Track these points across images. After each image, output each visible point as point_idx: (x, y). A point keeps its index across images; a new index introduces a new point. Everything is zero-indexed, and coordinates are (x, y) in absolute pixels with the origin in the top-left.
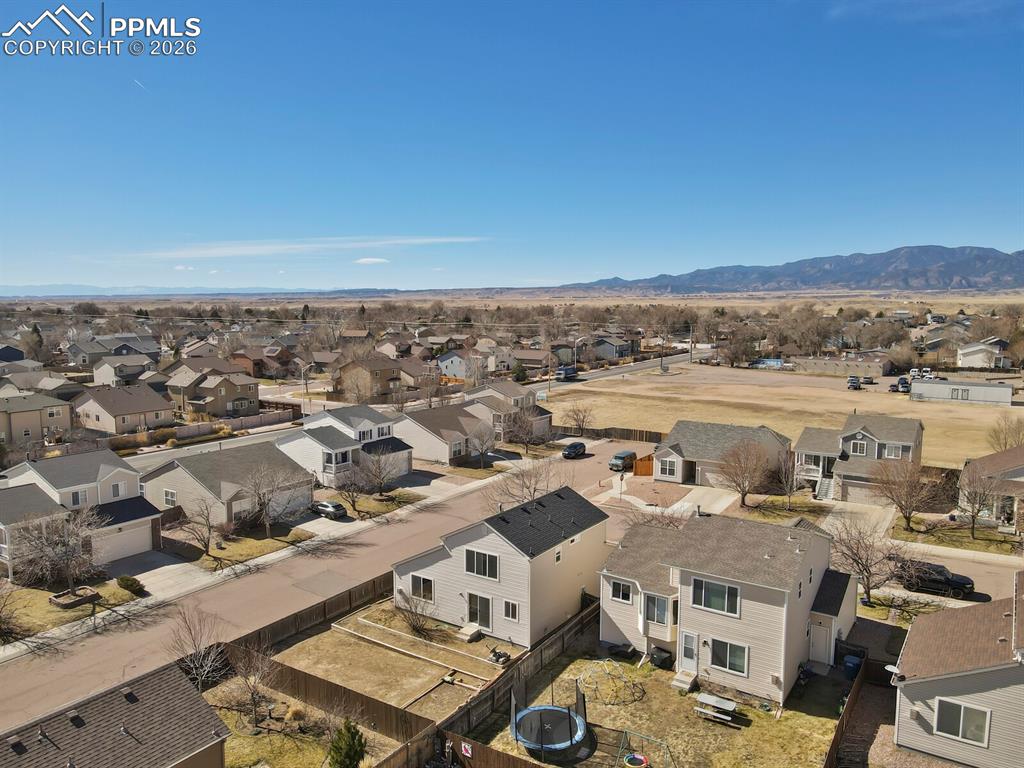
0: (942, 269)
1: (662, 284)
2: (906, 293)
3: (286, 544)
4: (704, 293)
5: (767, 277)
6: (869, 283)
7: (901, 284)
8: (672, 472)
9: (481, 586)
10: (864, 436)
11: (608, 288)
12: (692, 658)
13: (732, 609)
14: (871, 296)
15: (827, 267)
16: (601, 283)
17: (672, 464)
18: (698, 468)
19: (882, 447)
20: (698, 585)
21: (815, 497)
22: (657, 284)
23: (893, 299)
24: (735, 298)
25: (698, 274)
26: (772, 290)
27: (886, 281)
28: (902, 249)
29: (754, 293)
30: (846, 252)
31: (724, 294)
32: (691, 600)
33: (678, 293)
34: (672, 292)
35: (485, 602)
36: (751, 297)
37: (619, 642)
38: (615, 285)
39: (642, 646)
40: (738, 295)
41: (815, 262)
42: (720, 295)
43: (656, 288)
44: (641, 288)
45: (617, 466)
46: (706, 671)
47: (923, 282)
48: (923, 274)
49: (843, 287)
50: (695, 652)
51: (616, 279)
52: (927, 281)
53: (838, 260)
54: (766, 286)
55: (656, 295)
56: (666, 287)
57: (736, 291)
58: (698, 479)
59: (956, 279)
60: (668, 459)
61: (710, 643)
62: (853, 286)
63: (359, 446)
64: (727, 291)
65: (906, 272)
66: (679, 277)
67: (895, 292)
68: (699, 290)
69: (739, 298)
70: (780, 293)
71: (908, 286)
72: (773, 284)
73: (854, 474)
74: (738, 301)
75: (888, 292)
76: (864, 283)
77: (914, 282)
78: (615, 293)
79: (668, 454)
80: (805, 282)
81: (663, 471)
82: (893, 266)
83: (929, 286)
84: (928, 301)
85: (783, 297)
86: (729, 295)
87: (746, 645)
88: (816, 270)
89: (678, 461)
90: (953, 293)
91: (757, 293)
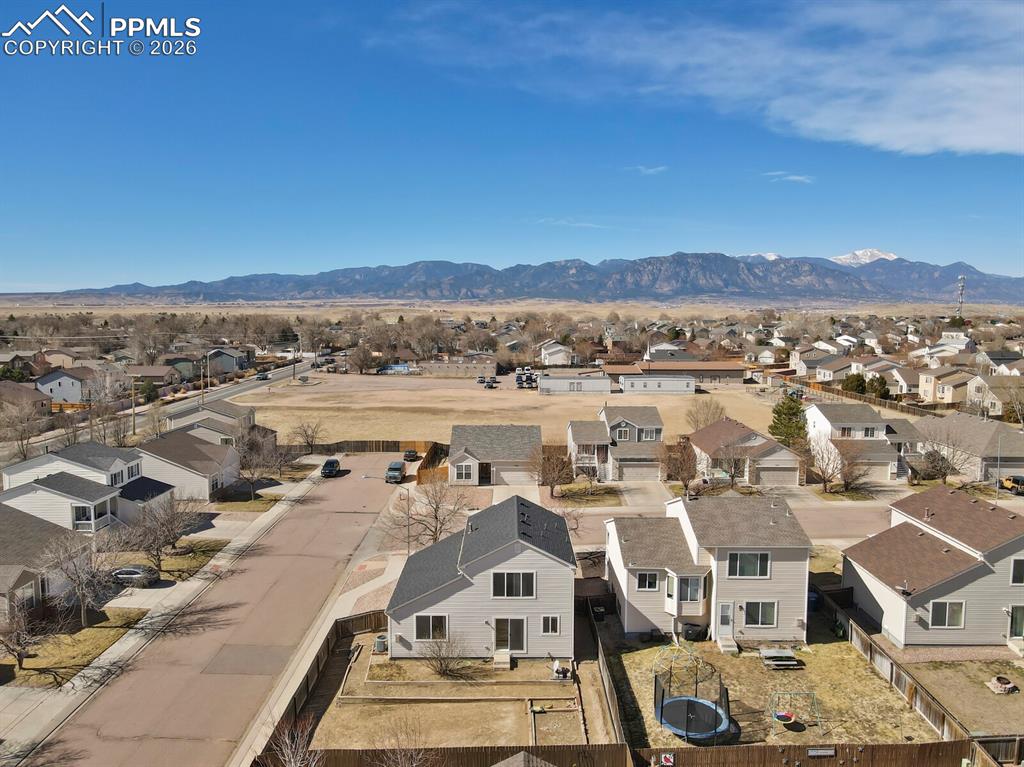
0: (452, 282)
1: (192, 291)
2: (426, 302)
3: (122, 630)
4: (241, 301)
5: (302, 285)
6: (395, 293)
7: (422, 294)
8: (468, 476)
9: (511, 608)
10: (627, 423)
11: (129, 295)
12: (728, 624)
13: (763, 572)
14: (399, 305)
15: (358, 277)
16: (118, 289)
17: (468, 467)
18: (493, 469)
19: (641, 431)
20: (733, 558)
21: (599, 481)
22: (187, 291)
23: (417, 308)
24: (274, 306)
25: (231, 281)
26: (308, 299)
27: (409, 291)
28: (420, 262)
29: (293, 302)
30: (373, 265)
31: (262, 302)
32: (727, 572)
33: (212, 300)
34: (205, 299)
35: (518, 625)
36: (290, 306)
37: (647, 629)
38: (135, 291)
39: (667, 627)
40: (277, 303)
41: (346, 272)
42: (259, 303)
43: (185, 296)
44: (169, 295)
45: (395, 478)
46: (741, 632)
47: (439, 293)
48: (438, 285)
49: (374, 296)
50: (731, 617)
51: (137, 286)
52: (441, 292)
53: (366, 271)
54: (303, 295)
55: (187, 303)
56: (197, 295)
57: (273, 299)
58: (493, 479)
59: (464, 291)
60: (464, 464)
61: (744, 607)
62: (383, 296)
63: (117, 493)
64: (267, 299)
65: (424, 283)
66: (211, 284)
67: (417, 301)
68: (235, 297)
69: (279, 307)
70: (317, 302)
71: (427, 297)
72: (310, 293)
73: (629, 457)
74: (278, 309)
75: (412, 301)
76: (392, 293)
77: (431, 293)
78: (137, 301)
79: (464, 459)
80: (339, 291)
81: (459, 476)
82: (413, 278)
83: (443, 296)
84: (449, 310)
85: (320, 306)
86: (268, 303)
87: (775, 600)
88: (348, 280)
89: (474, 465)
90: (462, 303)
91: (296, 302)
